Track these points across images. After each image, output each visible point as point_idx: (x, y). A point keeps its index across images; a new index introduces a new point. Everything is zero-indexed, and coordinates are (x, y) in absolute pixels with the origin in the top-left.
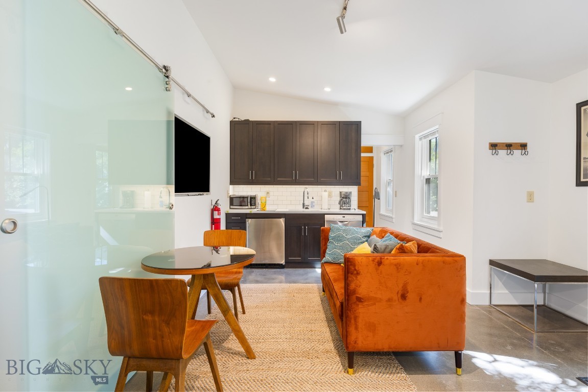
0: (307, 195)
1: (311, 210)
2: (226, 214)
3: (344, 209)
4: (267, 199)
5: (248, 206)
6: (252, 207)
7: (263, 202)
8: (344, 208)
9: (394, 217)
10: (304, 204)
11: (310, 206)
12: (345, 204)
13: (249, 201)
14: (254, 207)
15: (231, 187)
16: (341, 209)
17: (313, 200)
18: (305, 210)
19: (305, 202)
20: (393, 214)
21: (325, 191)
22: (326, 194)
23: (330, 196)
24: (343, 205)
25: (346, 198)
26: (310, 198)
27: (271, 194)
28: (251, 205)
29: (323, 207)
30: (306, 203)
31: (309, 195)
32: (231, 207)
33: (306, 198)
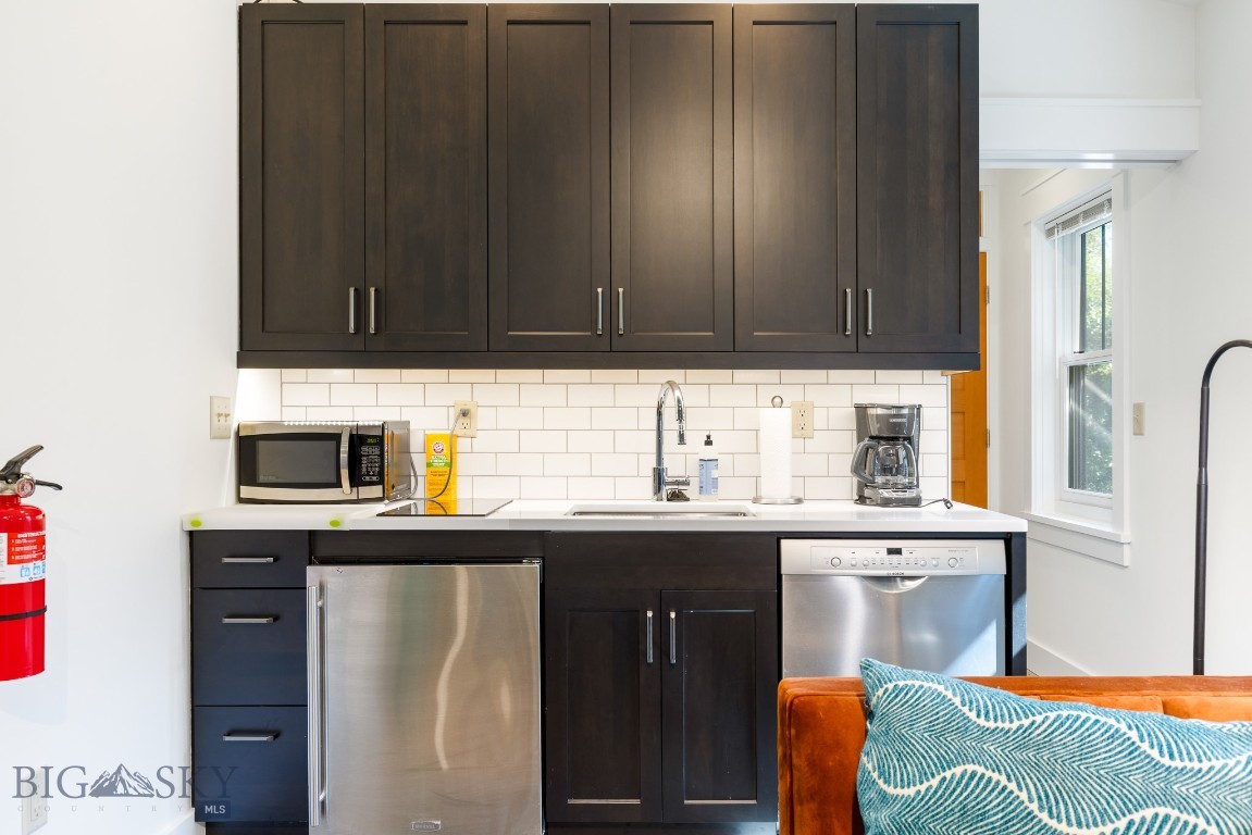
0: (676, 425)
1: (699, 513)
2: (191, 533)
3: (886, 503)
4: (463, 444)
5: (338, 485)
6: (365, 492)
7: (440, 462)
8: (886, 494)
9: (1126, 535)
10: (659, 477)
11: (695, 483)
12: (886, 470)
13: (344, 456)
14: (376, 491)
15: (253, 377)
16: (862, 499)
17: (708, 453)
18: (666, 505)
19: (666, 464)
20: (1117, 521)
21: (777, 401)
22: (784, 417)
23: (802, 429)
24: (880, 480)
25: (892, 439)
26: (695, 439)
27: (482, 417)
28: (356, 481)
29: (765, 492)
30: (673, 469)
31: (689, 423)
32: (247, 491)
33: (670, 438)
